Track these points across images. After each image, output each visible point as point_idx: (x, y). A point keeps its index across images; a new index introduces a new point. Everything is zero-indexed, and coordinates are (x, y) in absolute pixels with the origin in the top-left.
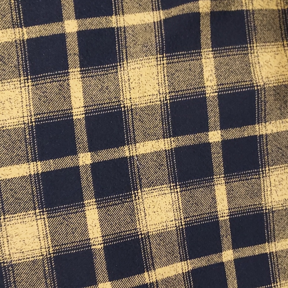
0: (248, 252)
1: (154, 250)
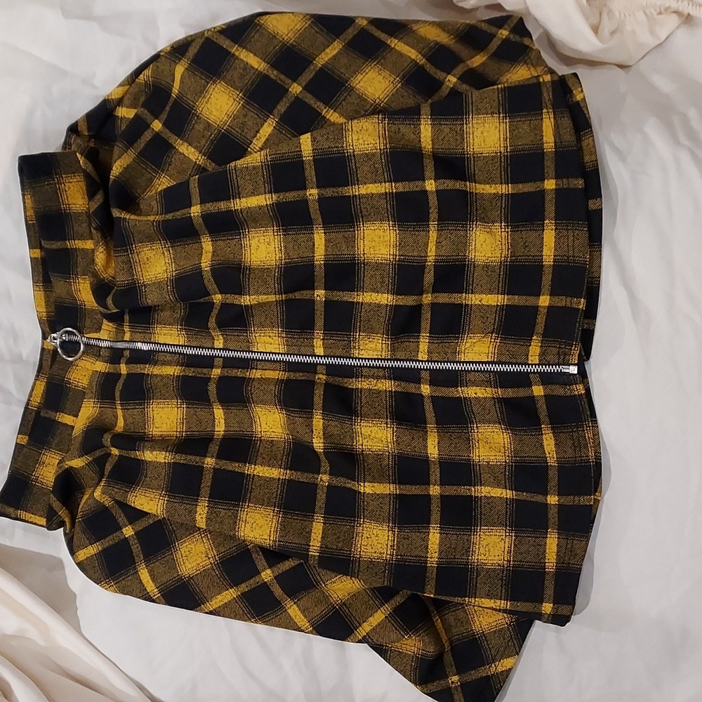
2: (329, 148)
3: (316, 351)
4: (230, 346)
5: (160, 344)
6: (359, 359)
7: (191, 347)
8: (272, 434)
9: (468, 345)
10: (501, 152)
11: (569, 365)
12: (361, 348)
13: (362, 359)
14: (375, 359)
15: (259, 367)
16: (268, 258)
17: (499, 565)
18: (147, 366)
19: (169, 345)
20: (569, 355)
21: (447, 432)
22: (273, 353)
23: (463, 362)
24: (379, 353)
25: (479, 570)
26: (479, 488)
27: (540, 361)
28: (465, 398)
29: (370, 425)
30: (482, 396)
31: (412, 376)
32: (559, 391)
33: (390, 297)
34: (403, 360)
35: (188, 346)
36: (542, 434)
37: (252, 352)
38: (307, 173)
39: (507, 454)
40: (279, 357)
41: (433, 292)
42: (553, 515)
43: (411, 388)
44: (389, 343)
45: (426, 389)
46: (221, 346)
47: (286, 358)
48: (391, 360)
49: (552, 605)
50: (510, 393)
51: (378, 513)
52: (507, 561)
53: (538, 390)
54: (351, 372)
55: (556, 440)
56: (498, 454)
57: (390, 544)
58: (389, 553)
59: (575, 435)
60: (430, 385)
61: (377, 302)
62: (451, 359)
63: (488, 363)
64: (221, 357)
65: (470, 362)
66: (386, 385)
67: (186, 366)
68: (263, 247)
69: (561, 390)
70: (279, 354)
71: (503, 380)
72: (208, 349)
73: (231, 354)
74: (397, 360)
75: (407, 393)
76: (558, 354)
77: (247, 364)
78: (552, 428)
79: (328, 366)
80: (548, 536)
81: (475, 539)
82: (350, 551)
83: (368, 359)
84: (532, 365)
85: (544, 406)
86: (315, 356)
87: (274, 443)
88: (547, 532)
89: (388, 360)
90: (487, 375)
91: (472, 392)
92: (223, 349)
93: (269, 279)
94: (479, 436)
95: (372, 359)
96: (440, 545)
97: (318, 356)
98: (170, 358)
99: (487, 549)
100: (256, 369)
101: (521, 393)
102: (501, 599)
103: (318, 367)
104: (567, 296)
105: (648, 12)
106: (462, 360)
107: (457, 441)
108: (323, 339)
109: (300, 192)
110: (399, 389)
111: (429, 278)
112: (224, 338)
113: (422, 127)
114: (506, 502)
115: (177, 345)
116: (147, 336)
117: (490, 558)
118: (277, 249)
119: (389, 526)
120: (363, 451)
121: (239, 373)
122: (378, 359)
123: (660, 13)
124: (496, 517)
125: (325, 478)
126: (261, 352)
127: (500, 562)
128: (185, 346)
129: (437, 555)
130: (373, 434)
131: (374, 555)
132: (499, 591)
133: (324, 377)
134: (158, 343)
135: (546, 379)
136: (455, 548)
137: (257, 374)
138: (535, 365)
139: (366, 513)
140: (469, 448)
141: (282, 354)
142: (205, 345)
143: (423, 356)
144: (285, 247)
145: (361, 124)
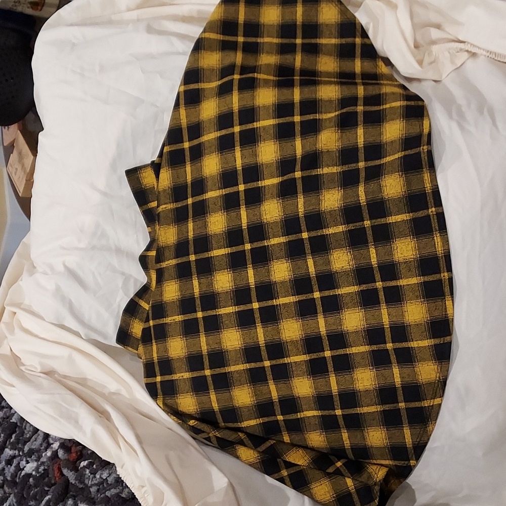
0: (327, 293)
1: (279, 290)
105: (450, 51)
123: (458, 52)
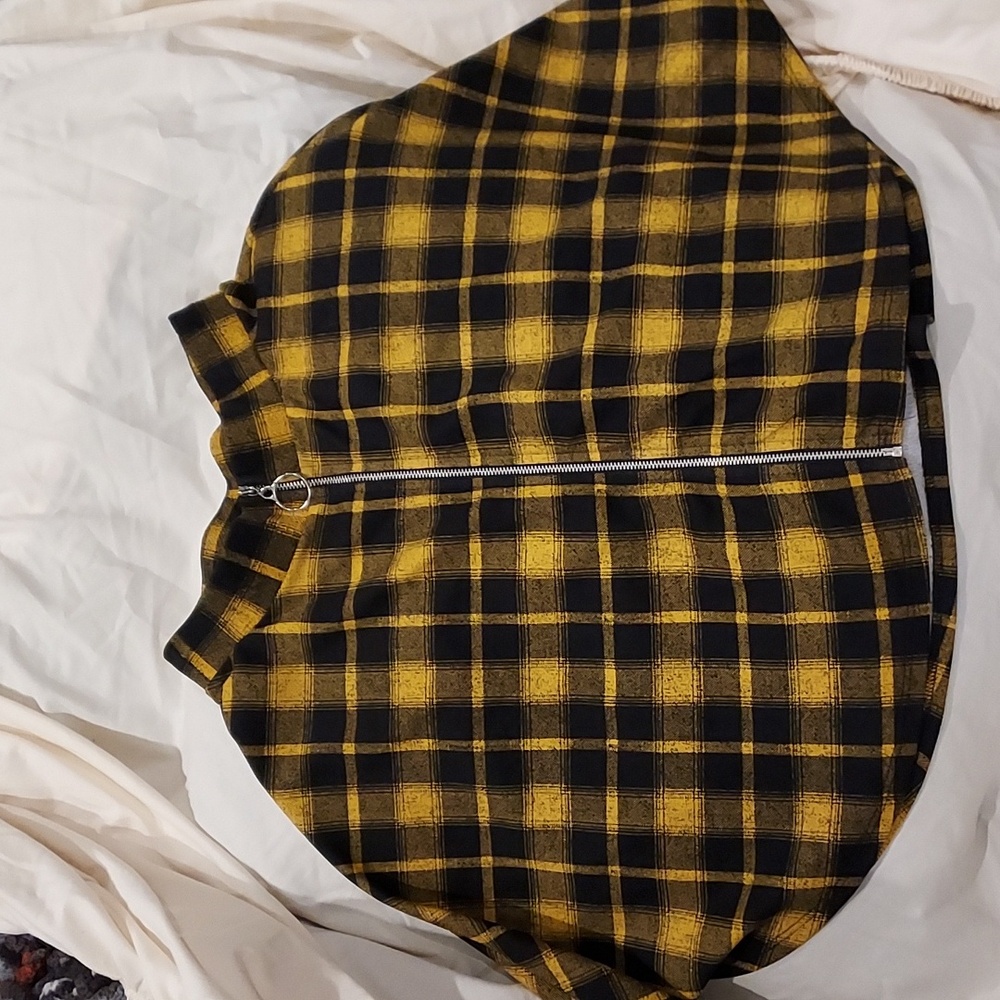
2: (623, 228)
3: (591, 457)
4: (489, 462)
5: (406, 471)
6: (642, 461)
7: (443, 469)
8: (540, 571)
9: (767, 434)
10: (815, 222)
11: (892, 446)
12: (643, 447)
13: (645, 460)
14: (660, 460)
15: (527, 482)
16: (534, 352)
17: (825, 704)
18: (396, 500)
19: (416, 470)
20: (892, 434)
21: (749, 542)
22: (541, 465)
23: (764, 454)
24: (665, 452)
25: (802, 709)
26: (792, 614)
27: (857, 444)
28: (770, 496)
29: (667, 536)
30: (788, 492)
31: (707, 476)
32: (881, 478)
33: (669, 386)
34: (693, 458)
35: (440, 469)
36: (863, 534)
37: (516, 466)
38: (593, 253)
39: (822, 564)
40: (549, 469)
41: (727, 377)
42: (885, 636)
43: (705, 490)
44: (675, 435)
45: (722, 490)
46: (479, 464)
47: (556, 469)
48: (679, 459)
49: (893, 746)
50: (823, 485)
51: (679, 646)
52: (835, 698)
53: (856, 480)
54: (635, 478)
55: (879, 540)
56: (812, 565)
57: (695, 684)
58: (696, 694)
59: (903, 532)
60: (726, 484)
61: (654, 394)
62: (749, 452)
63: (794, 451)
64: (480, 476)
65: (771, 453)
66: (675, 489)
67: (441, 493)
68: (528, 338)
69: (883, 476)
70: (548, 465)
71: (813, 471)
72: (464, 468)
73: (491, 472)
74: (686, 458)
75: (700, 496)
76: (879, 434)
77: (512, 481)
78: (875, 526)
79: (606, 473)
80: (881, 665)
81: (793, 674)
82: (651, 697)
83: (653, 460)
84: (847, 450)
85: (865, 499)
86: (591, 462)
87: (543, 583)
88: (880, 660)
89: (675, 459)
90: (794, 466)
91: (777, 488)
92: (482, 467)
93: (533, 376)
94: (788, 544)
95: (656, 460)
96: (753, 683)
97: (595, 462)
98: (420, 486)
99: (809, 686)
100: (524, 486)
101: (836, 484)
102: (831, 744)
103: (596, 475)
104: (883, 369)
106: (763, 451)
107: (761, 552)
108: (598, 442)
109: (582, 273)
110: (690, 492)
111: (720, 361)
112: (481, 454)
113: (728, 202)
114: (827, 629)
115: (426, 469)
116: (388, 463)
117: (813, 696)
118: (545, 342)
119: (692, 661)
120: (659, 573)
121: (504, 493)
122: (664, 459)
124: (816, 647)
125: (610, 616)
126: (527, 465)
127: (825, 700)
128: (436, 469)
129: (750, 694)
130: (671, 548)
131: (680, 698)
132: (828, 733)
133: (604, 487)
134: (403, 470)
135: (864, 466)
136: (770, 686)
137: (525, 493)
138: (851, 450)
139: (665, 649)
140: (776, 560)
141: (551, 464)
142: (460, 465)
143: (715, 450)
144: (554, 339)
145: (660, 205)
